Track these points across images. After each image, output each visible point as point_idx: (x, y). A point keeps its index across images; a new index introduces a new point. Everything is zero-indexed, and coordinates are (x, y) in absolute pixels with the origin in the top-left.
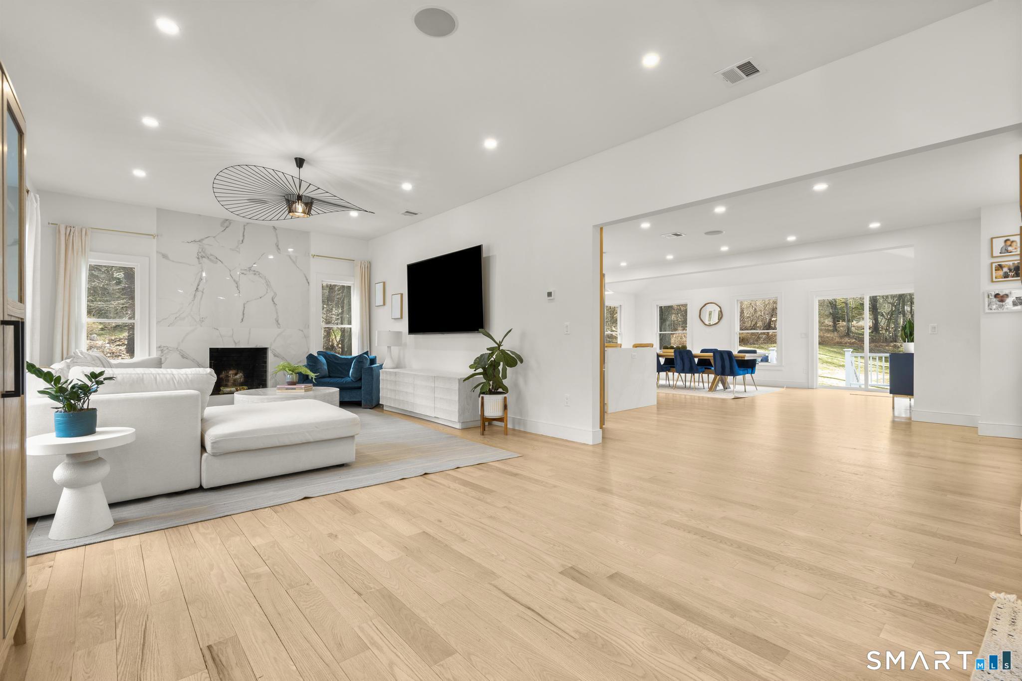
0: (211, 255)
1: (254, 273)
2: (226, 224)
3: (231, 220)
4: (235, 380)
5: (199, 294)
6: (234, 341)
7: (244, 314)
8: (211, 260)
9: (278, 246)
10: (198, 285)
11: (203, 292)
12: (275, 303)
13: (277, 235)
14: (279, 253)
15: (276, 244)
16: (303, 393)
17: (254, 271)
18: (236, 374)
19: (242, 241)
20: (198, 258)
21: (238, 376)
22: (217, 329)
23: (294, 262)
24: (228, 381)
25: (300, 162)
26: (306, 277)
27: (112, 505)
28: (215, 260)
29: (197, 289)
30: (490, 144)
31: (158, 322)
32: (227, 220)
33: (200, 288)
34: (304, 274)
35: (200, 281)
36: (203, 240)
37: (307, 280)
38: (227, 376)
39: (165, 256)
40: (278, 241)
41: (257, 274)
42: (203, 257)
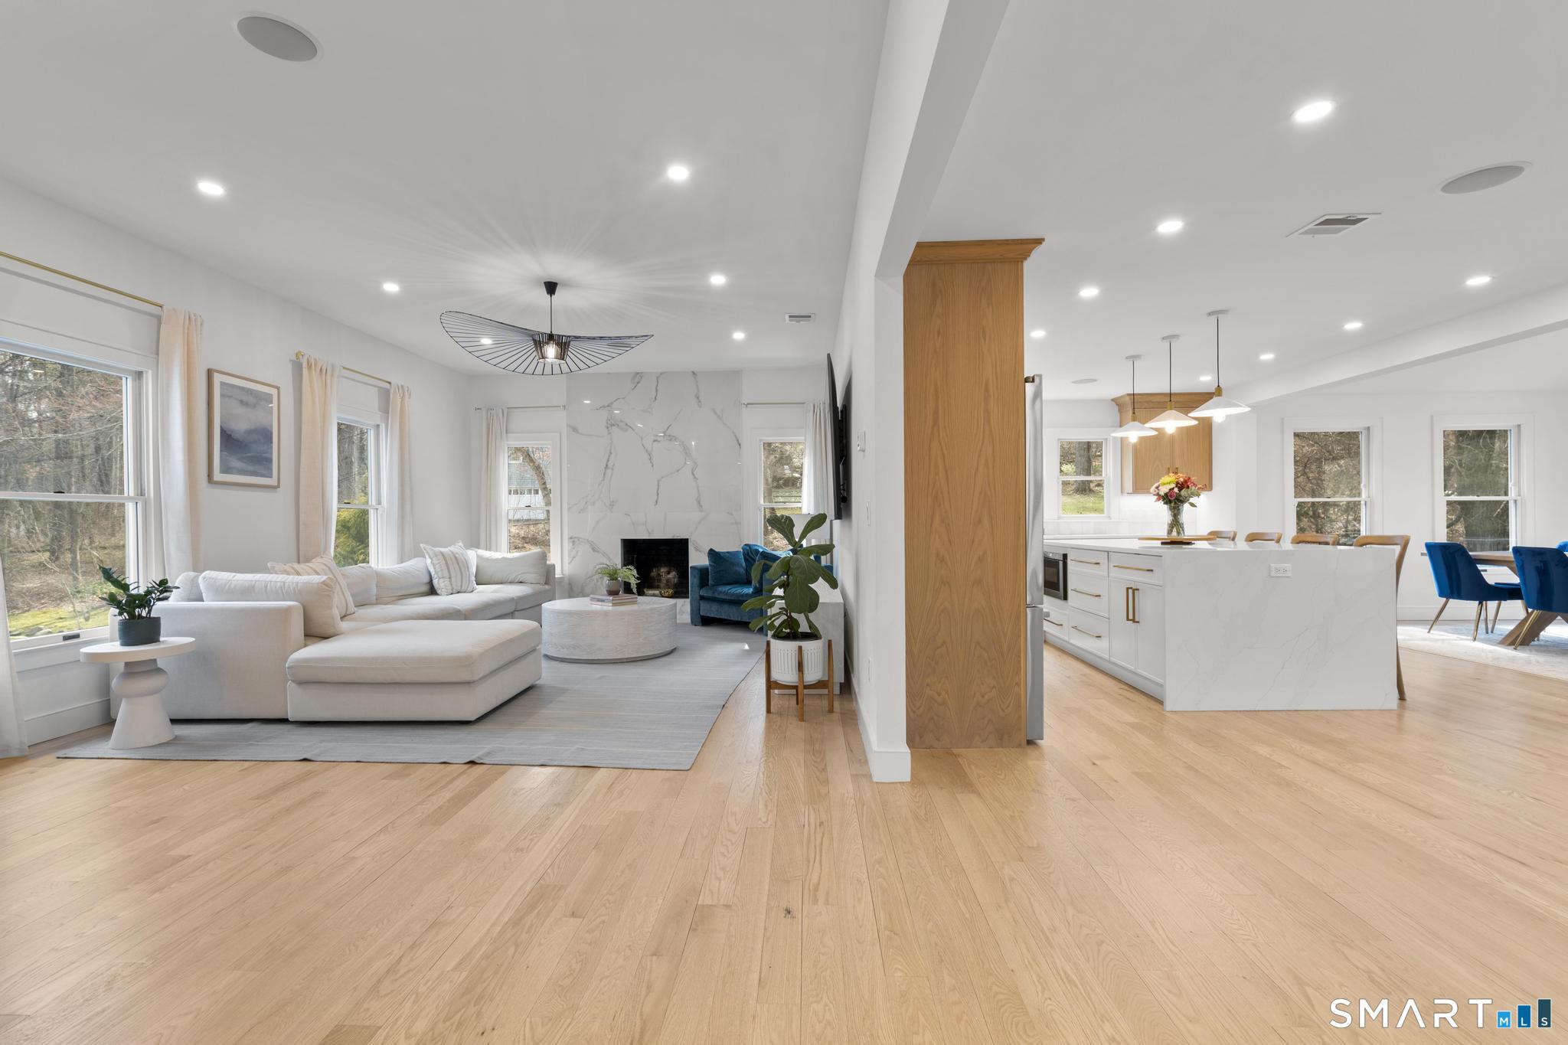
0: (622, 421)
1: (669, 438)
2: (637, 380)
3: (642, 373)
4: (668, 581)
5: (609, 471)
6: (648, 530)
7: (658, 494)
8: (622, 429)
9: (698, 398)
10: (608, 461)
11: (612, 469)
12: (695, 478)
13: (697, 382)
14: (700, 407)
15: (696, 395)
16: (610, 608)
17: (670, 436)
18: (669, 573)
19: (655, 398)
20: (608, 428)
21: (671, 576)
22: (629, 515)
23: (720, 418)
24: (660, 581)
25: (551, 287)
26: (736, 436)
27: (174, 721)
28: (625, 427)
29: (607, 465)
30: (678, 173)
31: (569, 509)
32: (638, 373)
33: (610, 464)
34: (733, 432)
35: (609, 456)
36: (612, 403)
37: (738, 440)
38: (659, 575)
39: (575, 429)
40: (698, 391)
41: (674, 439)
42: (612, 425)
